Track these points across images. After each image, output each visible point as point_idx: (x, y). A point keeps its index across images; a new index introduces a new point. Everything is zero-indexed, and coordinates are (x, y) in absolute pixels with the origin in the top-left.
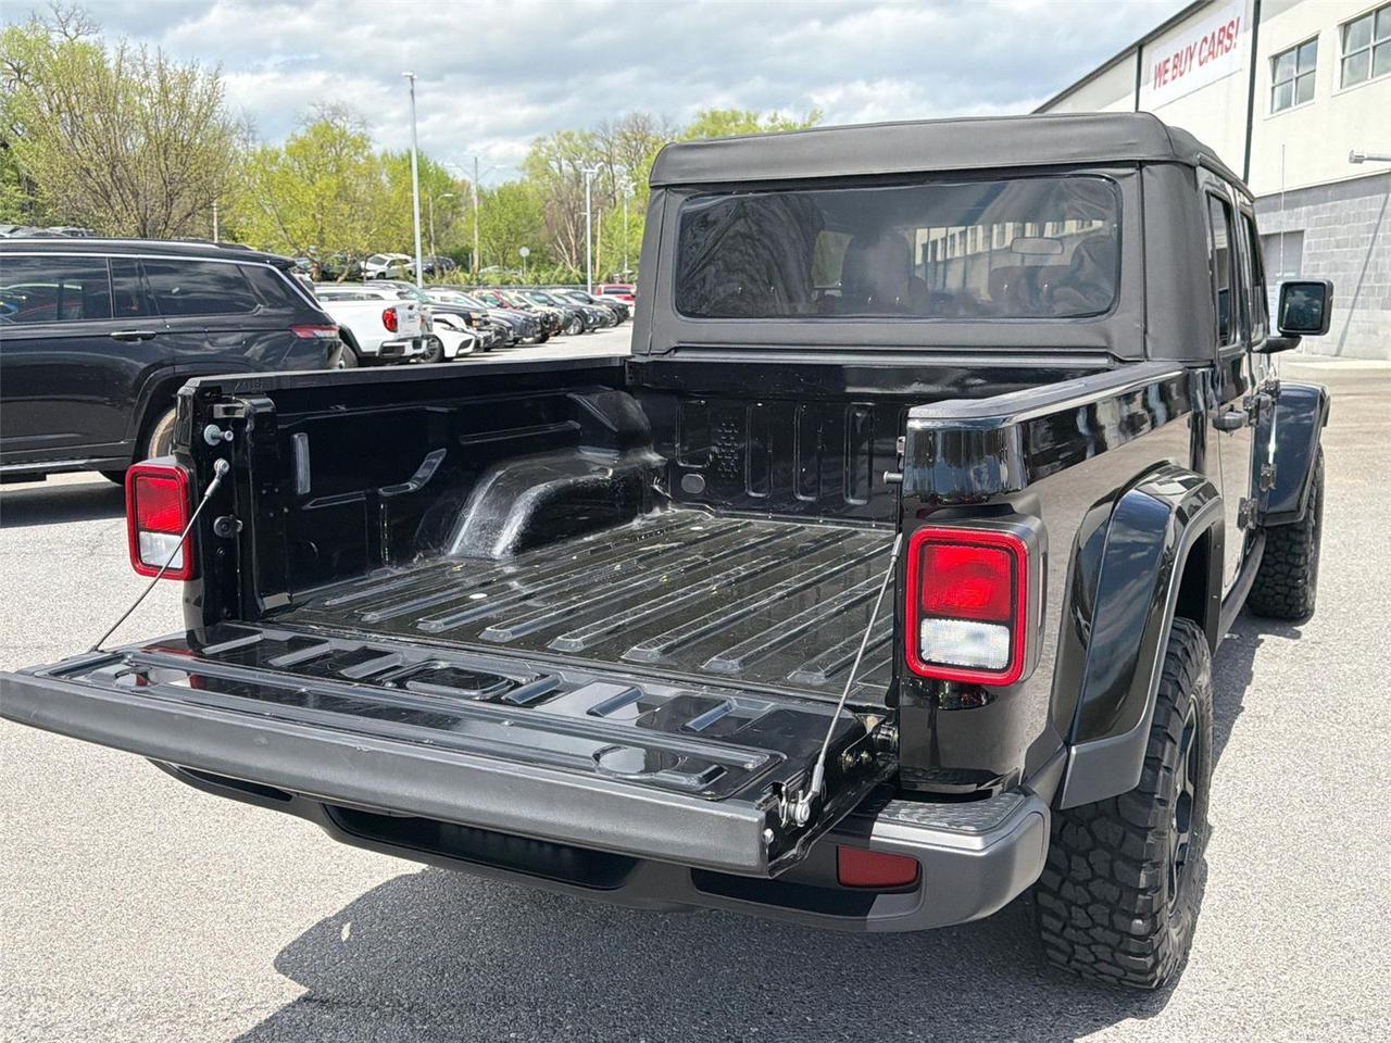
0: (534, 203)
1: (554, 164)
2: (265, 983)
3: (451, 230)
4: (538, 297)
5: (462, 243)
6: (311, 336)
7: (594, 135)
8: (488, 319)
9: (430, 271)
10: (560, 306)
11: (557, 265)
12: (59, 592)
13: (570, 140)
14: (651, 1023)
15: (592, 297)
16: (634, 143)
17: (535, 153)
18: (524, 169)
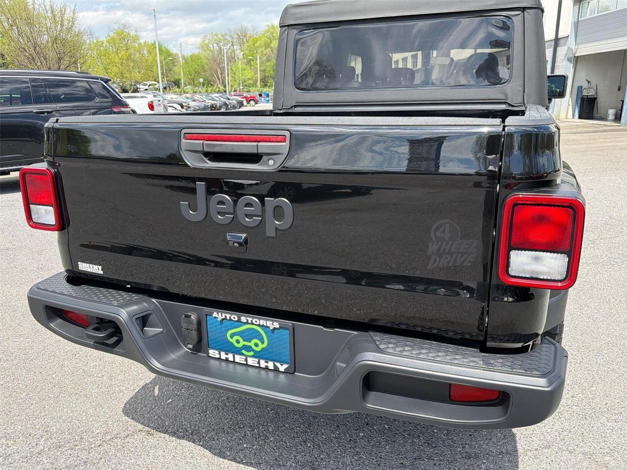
0: (205, 61)
1: (211, 46)
2: (119, 422)
3: (172, 72)
4: (208, 97)
5: (177, 77)
6: (119, 110)
7: (226, 34)
8: (190, 106)
9: (165, 88)
10: (217, 101)
11: (214, 85)
12: (16, 223)
13: (217, 36)
14: (312, 434)
15: (229, 97)
16: (241, 37)
17: (203, 41)
18: (199, 48)
